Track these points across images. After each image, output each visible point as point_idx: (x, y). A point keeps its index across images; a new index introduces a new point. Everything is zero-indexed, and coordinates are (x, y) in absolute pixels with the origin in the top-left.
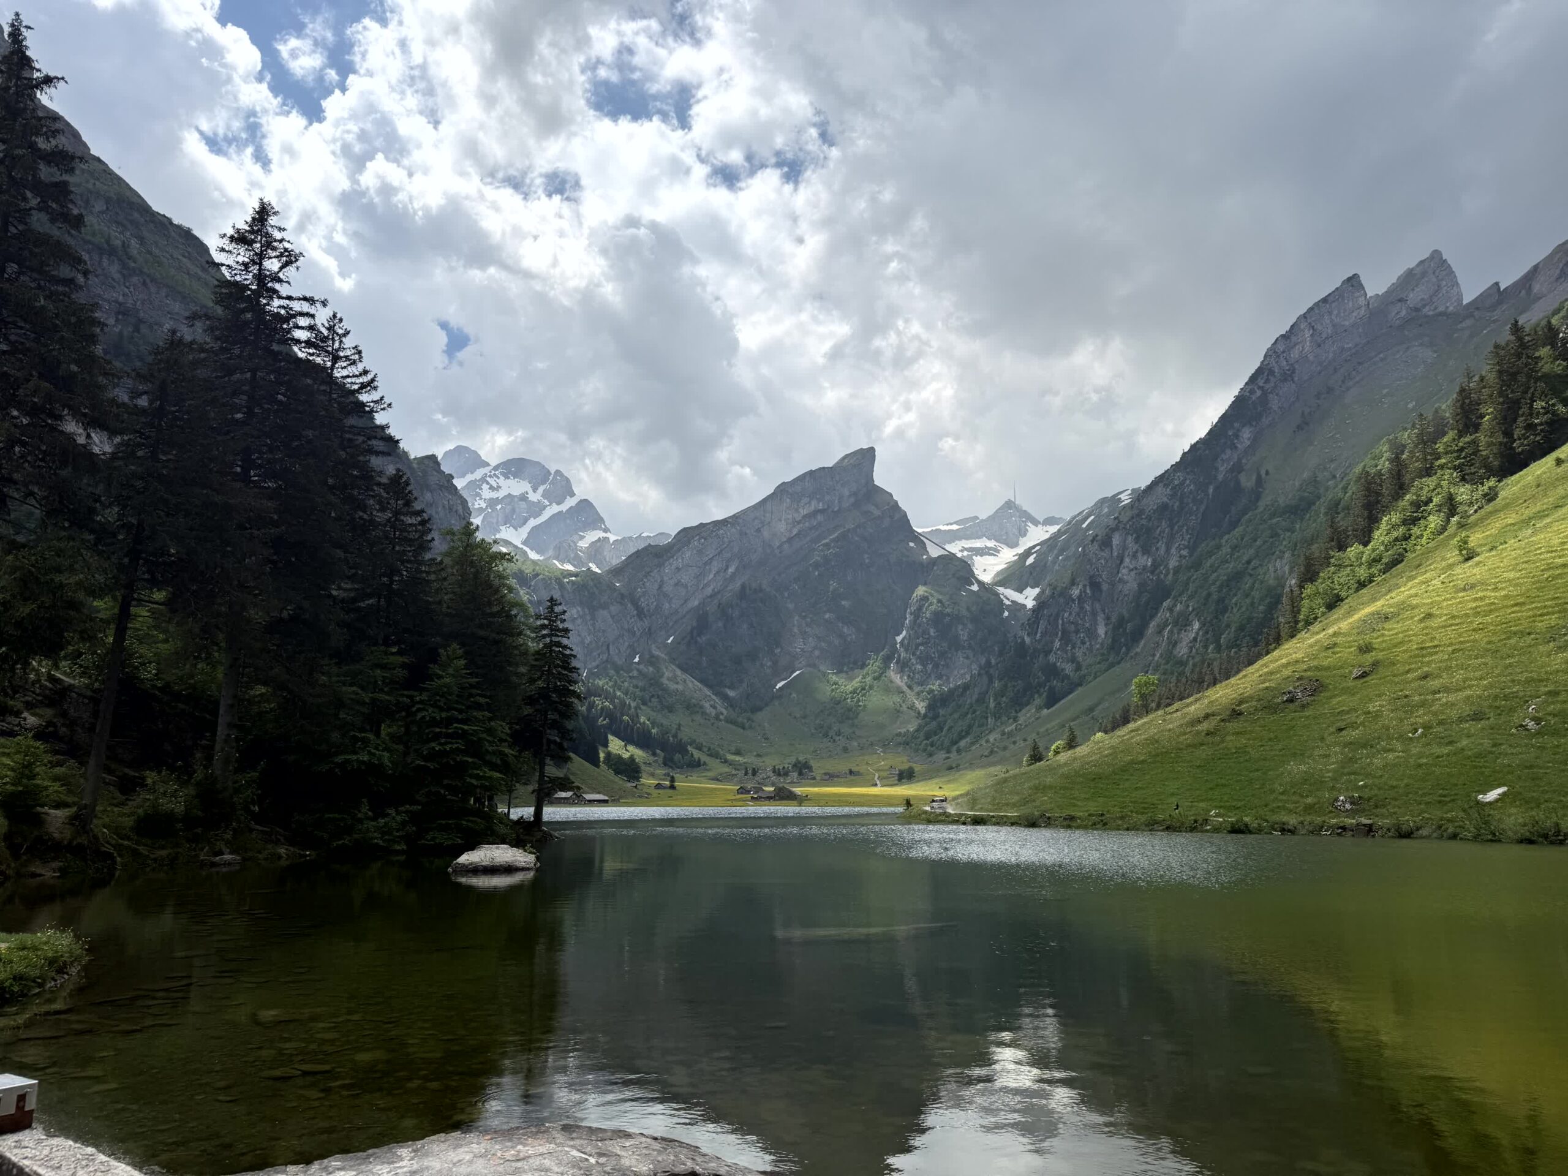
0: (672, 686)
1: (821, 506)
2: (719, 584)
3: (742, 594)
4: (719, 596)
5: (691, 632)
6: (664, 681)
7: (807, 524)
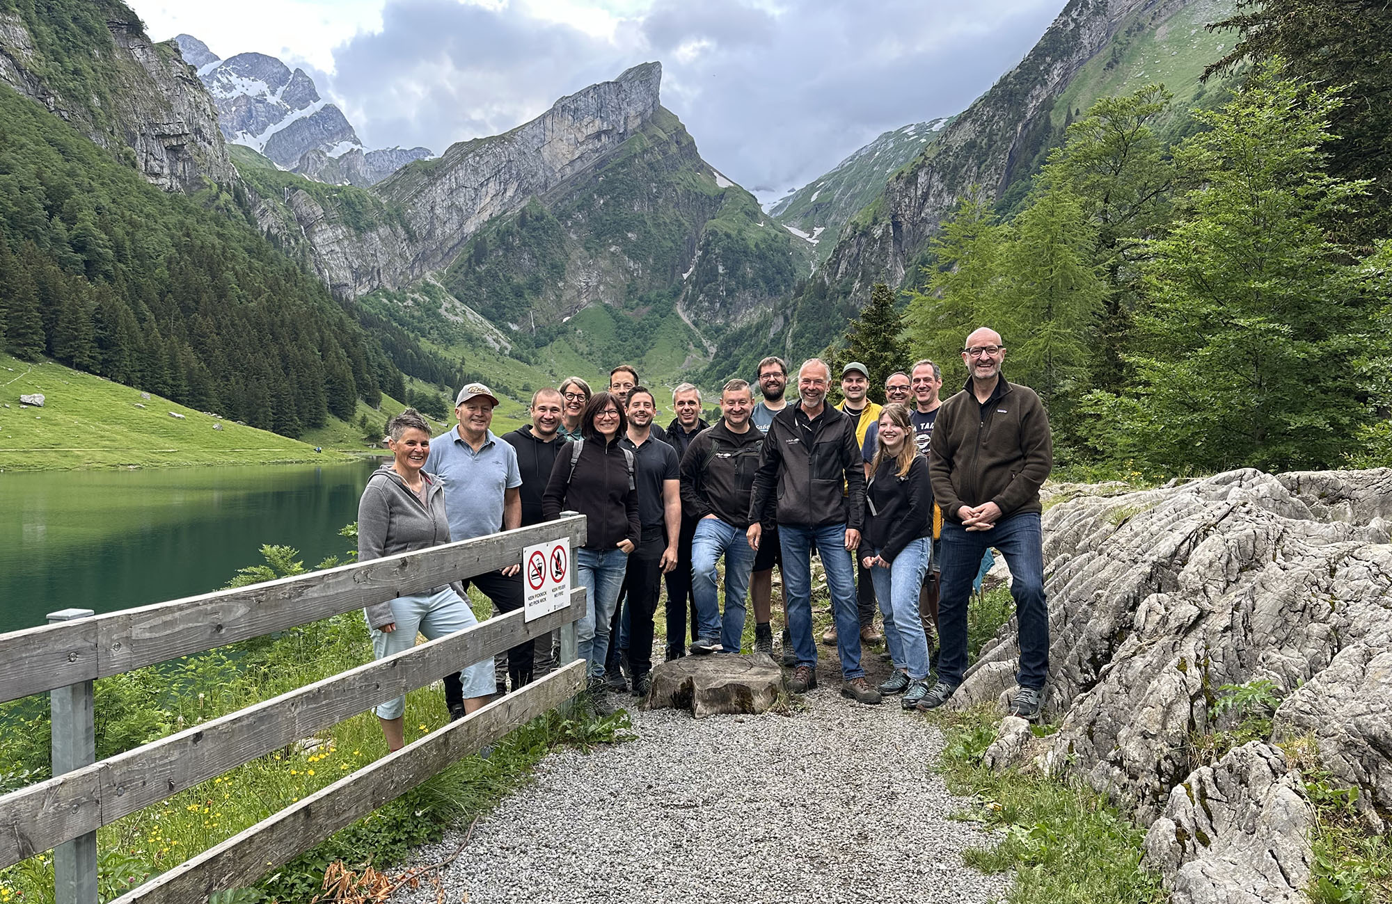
0: (451, 318)
1: (605, 127)
2: (497, 209)
3: (522, 220)
4: (498, 222)
5: (469, 260)
6: (442, 311)
7: (590, 146)
